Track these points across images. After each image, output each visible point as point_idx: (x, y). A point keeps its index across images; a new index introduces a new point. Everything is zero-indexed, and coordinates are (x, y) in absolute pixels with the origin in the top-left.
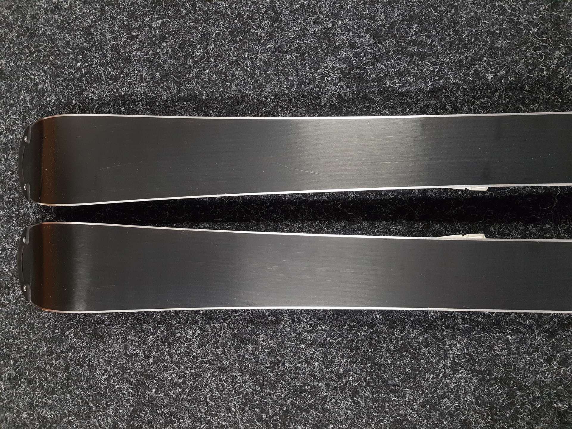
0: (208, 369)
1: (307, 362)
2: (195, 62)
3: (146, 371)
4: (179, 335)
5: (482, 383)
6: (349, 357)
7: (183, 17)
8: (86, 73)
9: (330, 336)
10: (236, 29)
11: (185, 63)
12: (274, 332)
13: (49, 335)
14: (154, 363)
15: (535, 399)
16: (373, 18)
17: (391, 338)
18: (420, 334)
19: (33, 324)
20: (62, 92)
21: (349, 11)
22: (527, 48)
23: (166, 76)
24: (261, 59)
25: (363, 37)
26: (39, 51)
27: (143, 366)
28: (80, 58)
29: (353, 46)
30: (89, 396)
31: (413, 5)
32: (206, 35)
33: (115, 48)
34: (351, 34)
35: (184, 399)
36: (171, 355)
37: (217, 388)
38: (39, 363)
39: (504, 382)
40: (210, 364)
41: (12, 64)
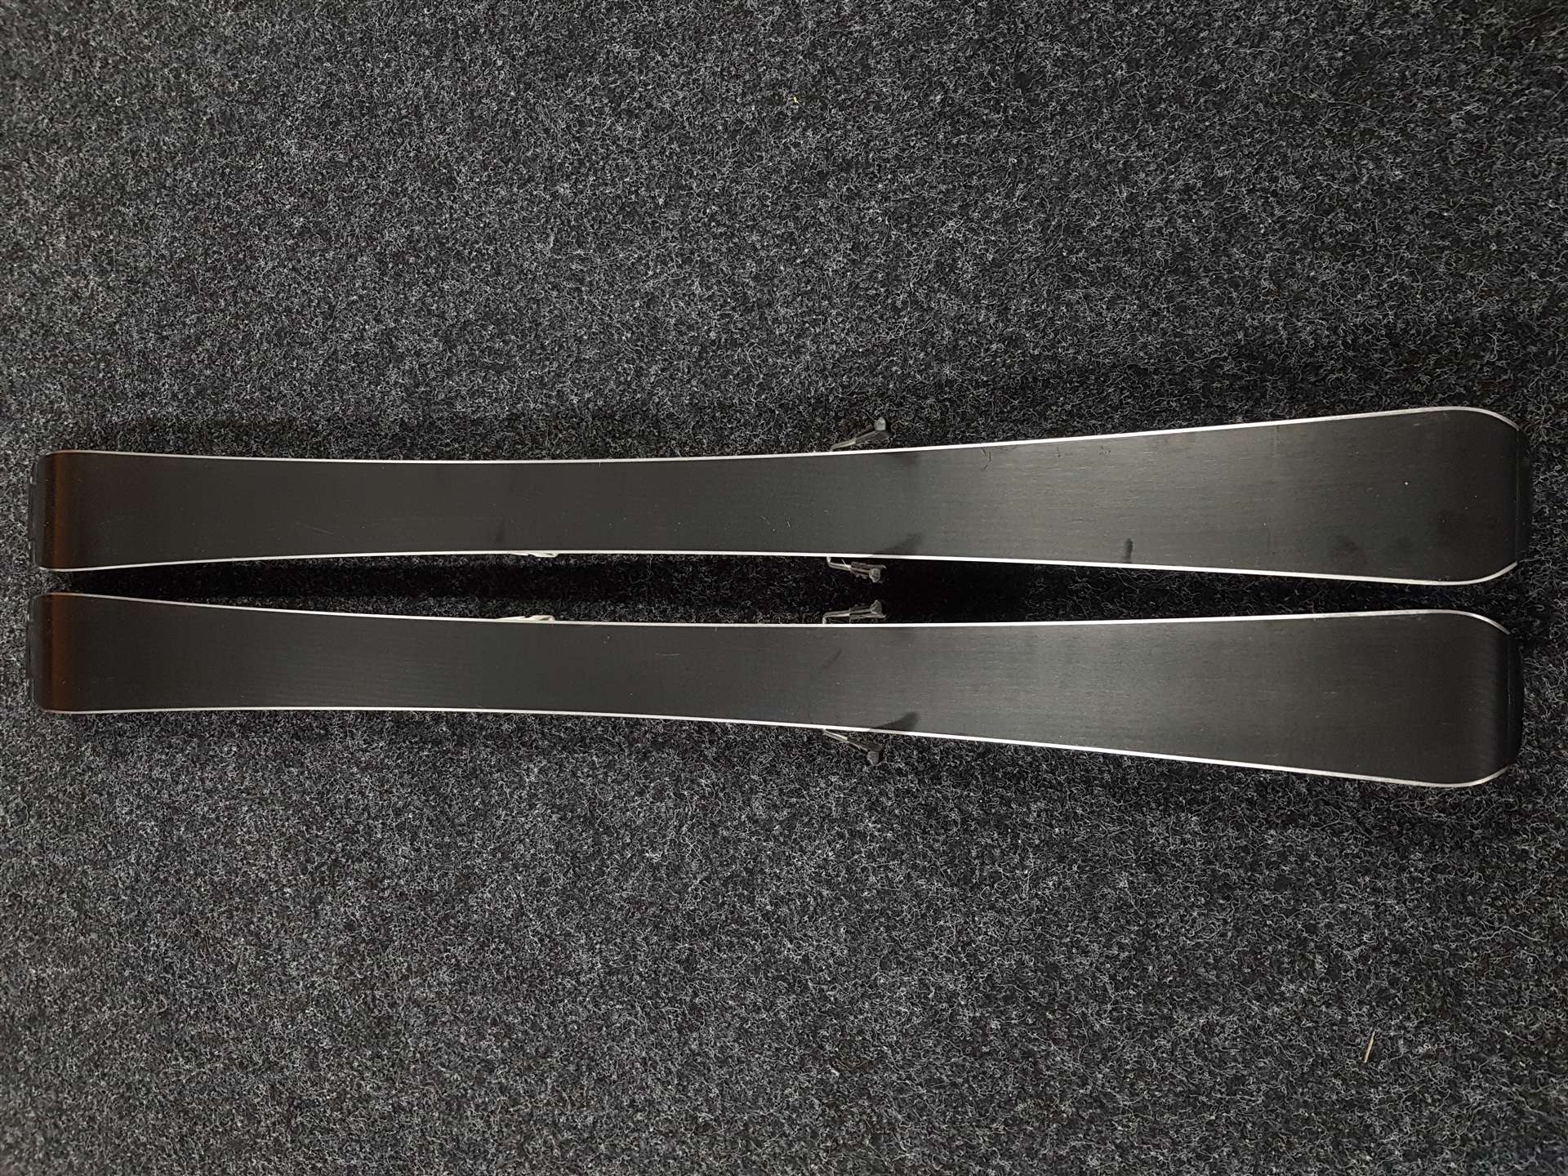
0: (246, 800)
1: (362, 793)
2: (235, 374)
3: (174, 802)
4: (211, 753)
5: (563, 823)
6: (411, 785)
7: (222, 311)
8: (110, 387)
9: (387, 757)
10: (283, 328)
11: (224, 375)
12: (322, 750)
13: (63, 751)
14: (184, 791)
15: (625, 846)
16: (442, 316)
17: (458, 760)
18: (492, 754)
19: (44, 736)
20: (81, 413)
21: (414, 305)
22: (619, 361)
23: (201, 392)
24: (311, 370)
25: (430, 341)
26: (56, 356)
27: (170, 795)
28: (102, 365)
29: (418, 354)
30: (107, 836)
31: (488, 299)
32: (248, 336)
33: (143, 354)
34: (416, 336)
35: (217, 842)
36: (202, 780)
37: (256, 826)
38: (50, 790)
39: (588, 821)
40: (248, 794)
41: (24, 374)
